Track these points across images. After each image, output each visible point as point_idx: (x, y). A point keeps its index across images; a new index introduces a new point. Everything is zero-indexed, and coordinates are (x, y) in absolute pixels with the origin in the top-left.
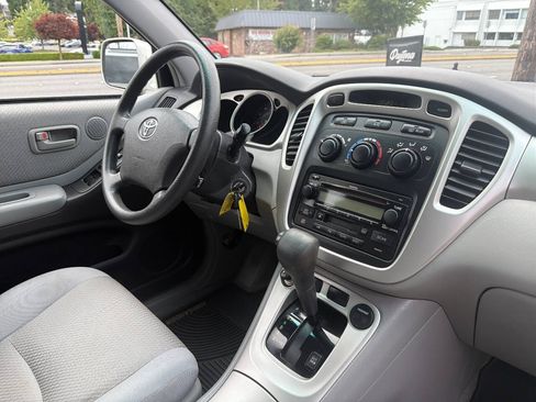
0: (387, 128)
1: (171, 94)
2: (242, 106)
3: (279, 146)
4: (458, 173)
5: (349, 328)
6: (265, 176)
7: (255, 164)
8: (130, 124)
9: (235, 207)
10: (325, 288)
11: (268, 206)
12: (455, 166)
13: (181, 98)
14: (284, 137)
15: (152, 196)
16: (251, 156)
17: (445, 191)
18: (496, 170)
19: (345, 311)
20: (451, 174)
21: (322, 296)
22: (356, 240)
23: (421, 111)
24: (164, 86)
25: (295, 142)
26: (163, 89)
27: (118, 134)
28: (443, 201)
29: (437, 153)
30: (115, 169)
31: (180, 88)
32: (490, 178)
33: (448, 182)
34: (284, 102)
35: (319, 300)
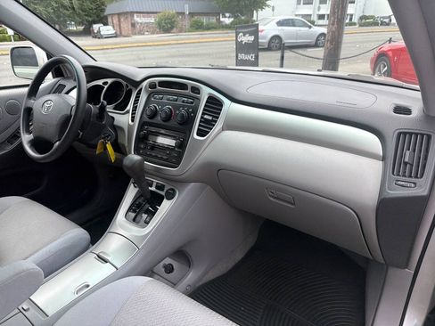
0: (176, 100)
1: (62, 82)
2: (108, 88)
3: (128, 112)
4: (203, 121)
5: (165, 200)
6: (121, 129)
7: (115, 123)
8: (36, 104)
9: (105, 149)
10: (154, 184)
11: (124, 145)
12: (202, 117)
13: (69, 85)
14: (130, 107)
15: (53, 144)
16: (113, 118)
17: (198, 129)
18: (218, 118)
19: (163, 193)
20: (201, 121)
21: (153, 189)
22: (165, 157)
23: (188, 92)
24: (57, 77)
25: (135, 109)
26: (56, 79)
27: (29, 111)
28: (198, 134)
29: (195, 111)
30: (29, 132)
31: (68, 78)
32: (216, 122)
33: (199, 125)
34: (130, 87)
35: (151, 191)
